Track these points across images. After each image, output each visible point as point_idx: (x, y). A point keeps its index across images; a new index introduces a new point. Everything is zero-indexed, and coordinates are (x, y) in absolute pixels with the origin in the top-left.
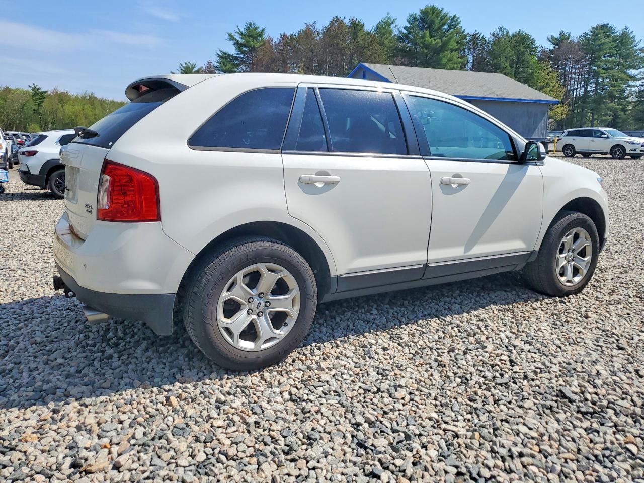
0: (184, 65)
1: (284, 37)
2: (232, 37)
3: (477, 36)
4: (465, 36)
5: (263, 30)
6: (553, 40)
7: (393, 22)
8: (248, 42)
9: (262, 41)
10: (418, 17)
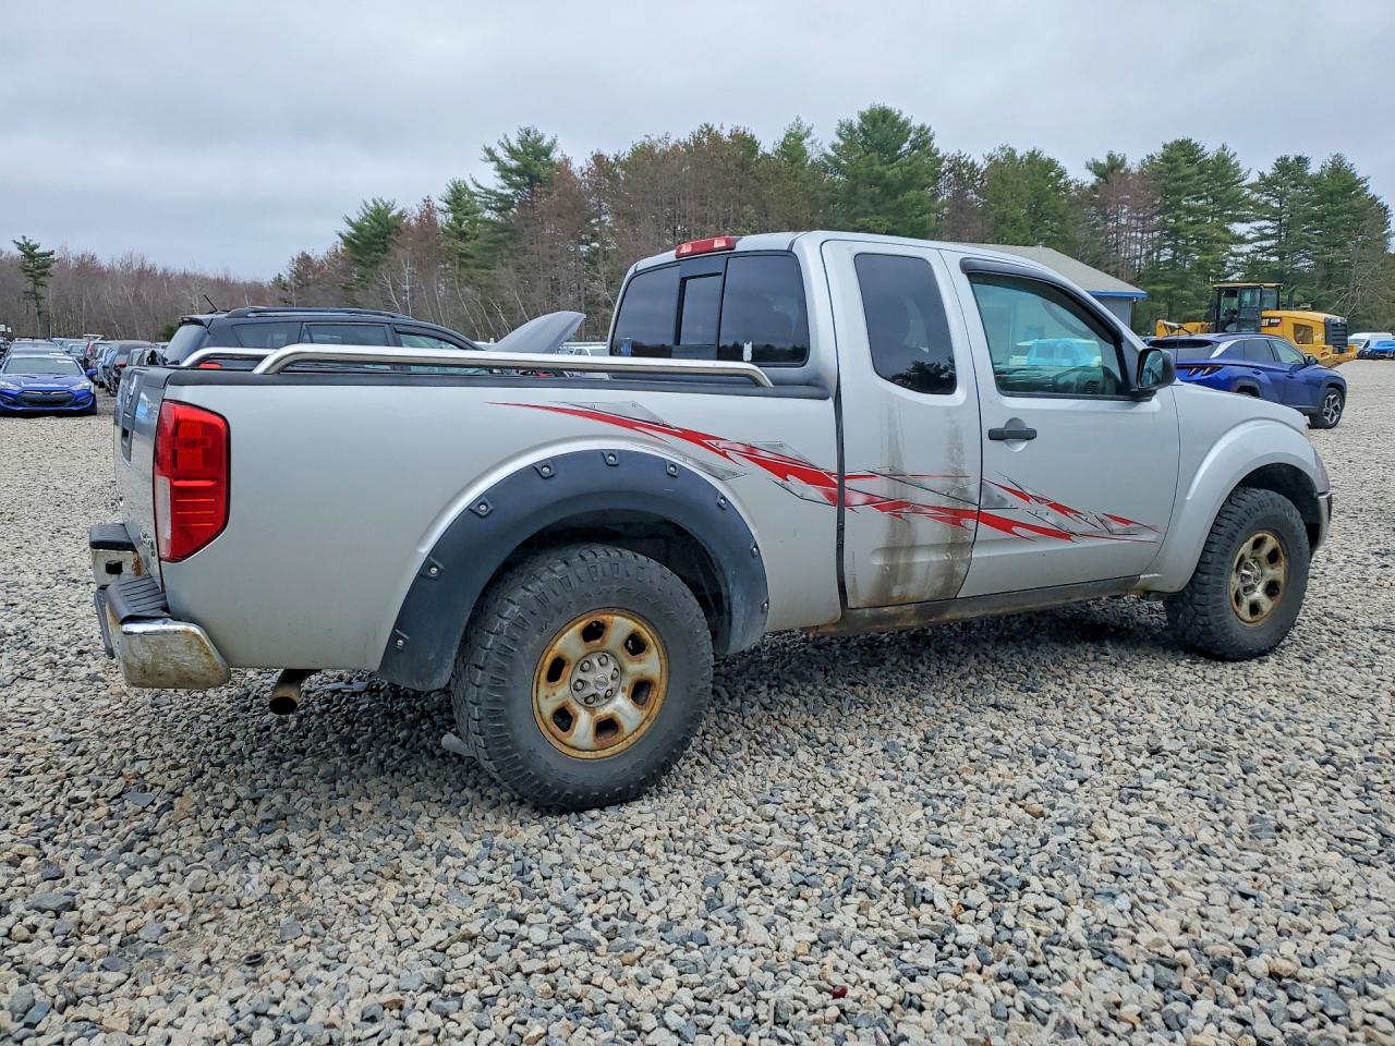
0: (371, 205)
1: (599, 159)
2: (492, 156)
3: (962, 161)
4: (940, 161)
5: (553, 142)
6: (1096, 168)
7: (808, 134)
8: (527, 166)
9: (552, 165)
10: (856, 127)
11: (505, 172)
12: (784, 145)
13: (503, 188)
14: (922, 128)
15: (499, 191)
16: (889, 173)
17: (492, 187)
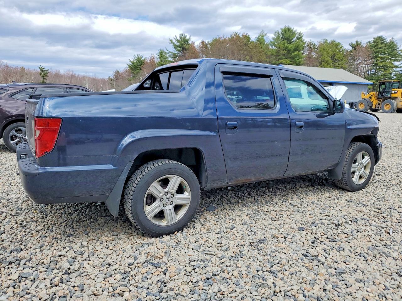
0: (137, 56)
1: (203, 43)
2: (172, 42)
3: (311, 43)
4: (304, 43)
5: (189, 38)
6: (352, 45)
7: (266, 35)
8: (182, 45)
9: (189, 44)
10: (280, 33)
11: (176, 46)
12: (258, 38)
13: (175, 51)
14: (300, 33)
15: (174, 52)
16: (290, 47)
17: (172, 51)
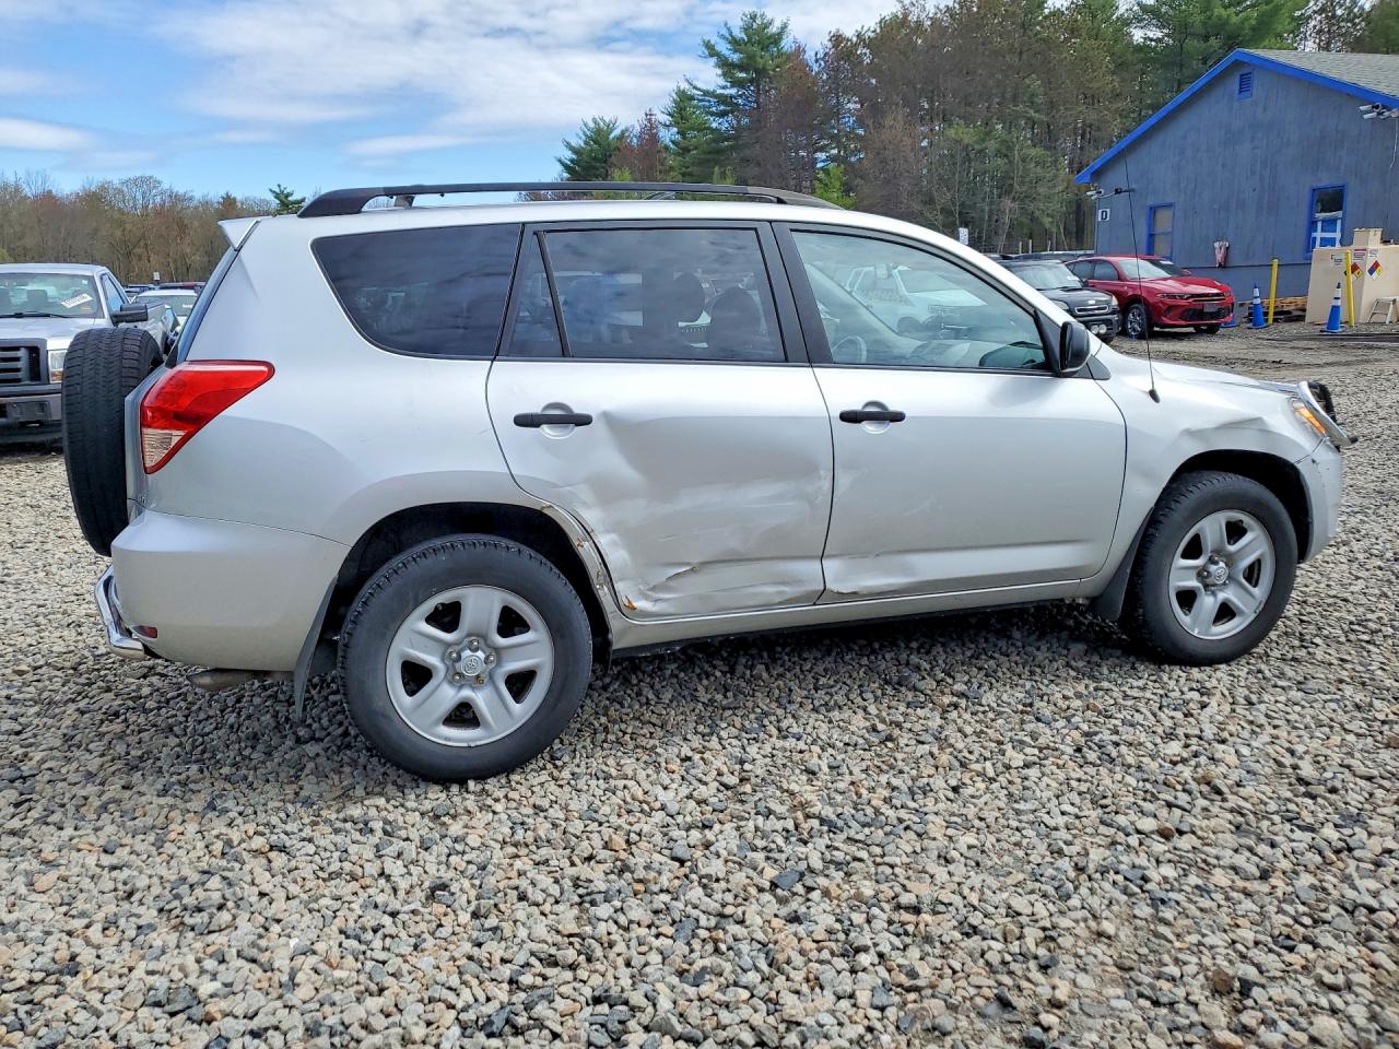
0: (592, 125)
1: (837, 39)
2: (711, 50)
5: (784, 27)
8: (751, 57)
9: (780, 54)
11: (726, 66)
13: (724, 88)
15: (719, 91)
16: (1234, 19)
17: (711, 88)
